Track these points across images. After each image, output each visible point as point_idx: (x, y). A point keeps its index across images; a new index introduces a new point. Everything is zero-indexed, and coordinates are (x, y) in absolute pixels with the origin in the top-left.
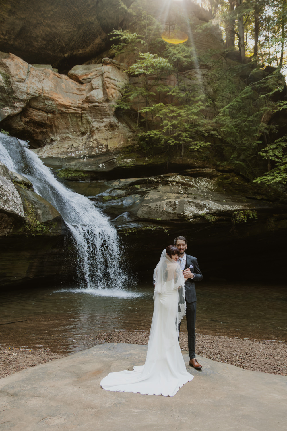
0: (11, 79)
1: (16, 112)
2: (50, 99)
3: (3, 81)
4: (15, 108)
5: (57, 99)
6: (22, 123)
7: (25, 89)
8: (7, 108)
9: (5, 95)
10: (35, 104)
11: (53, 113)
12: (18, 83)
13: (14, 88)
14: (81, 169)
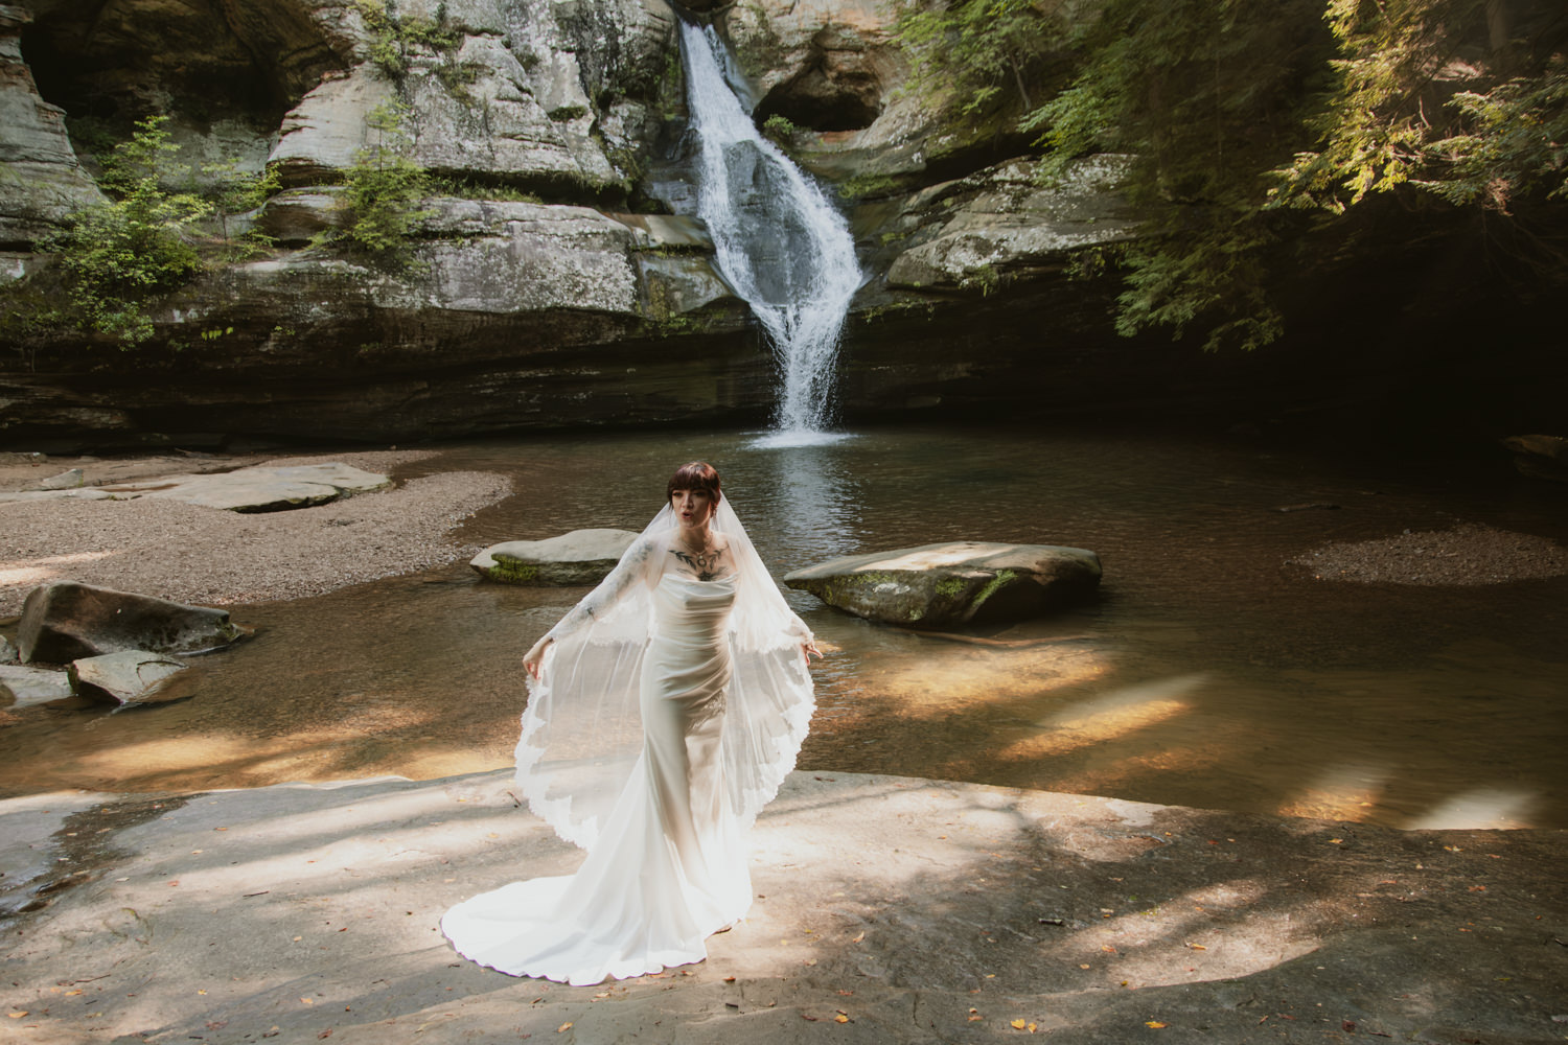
0: (767, 17)
1: (792, 72)
2: (845, 27)
3: (756, 24)
4: (787, 66)
5: (855, 23)
6: (829, 83)
7: (794, 26)
8: (772, 72)
9: (764, 49)
10: (829, 42)
11: (858, 50)
12: (779, 19)
13: (774, 31)
14: (884, 173)
